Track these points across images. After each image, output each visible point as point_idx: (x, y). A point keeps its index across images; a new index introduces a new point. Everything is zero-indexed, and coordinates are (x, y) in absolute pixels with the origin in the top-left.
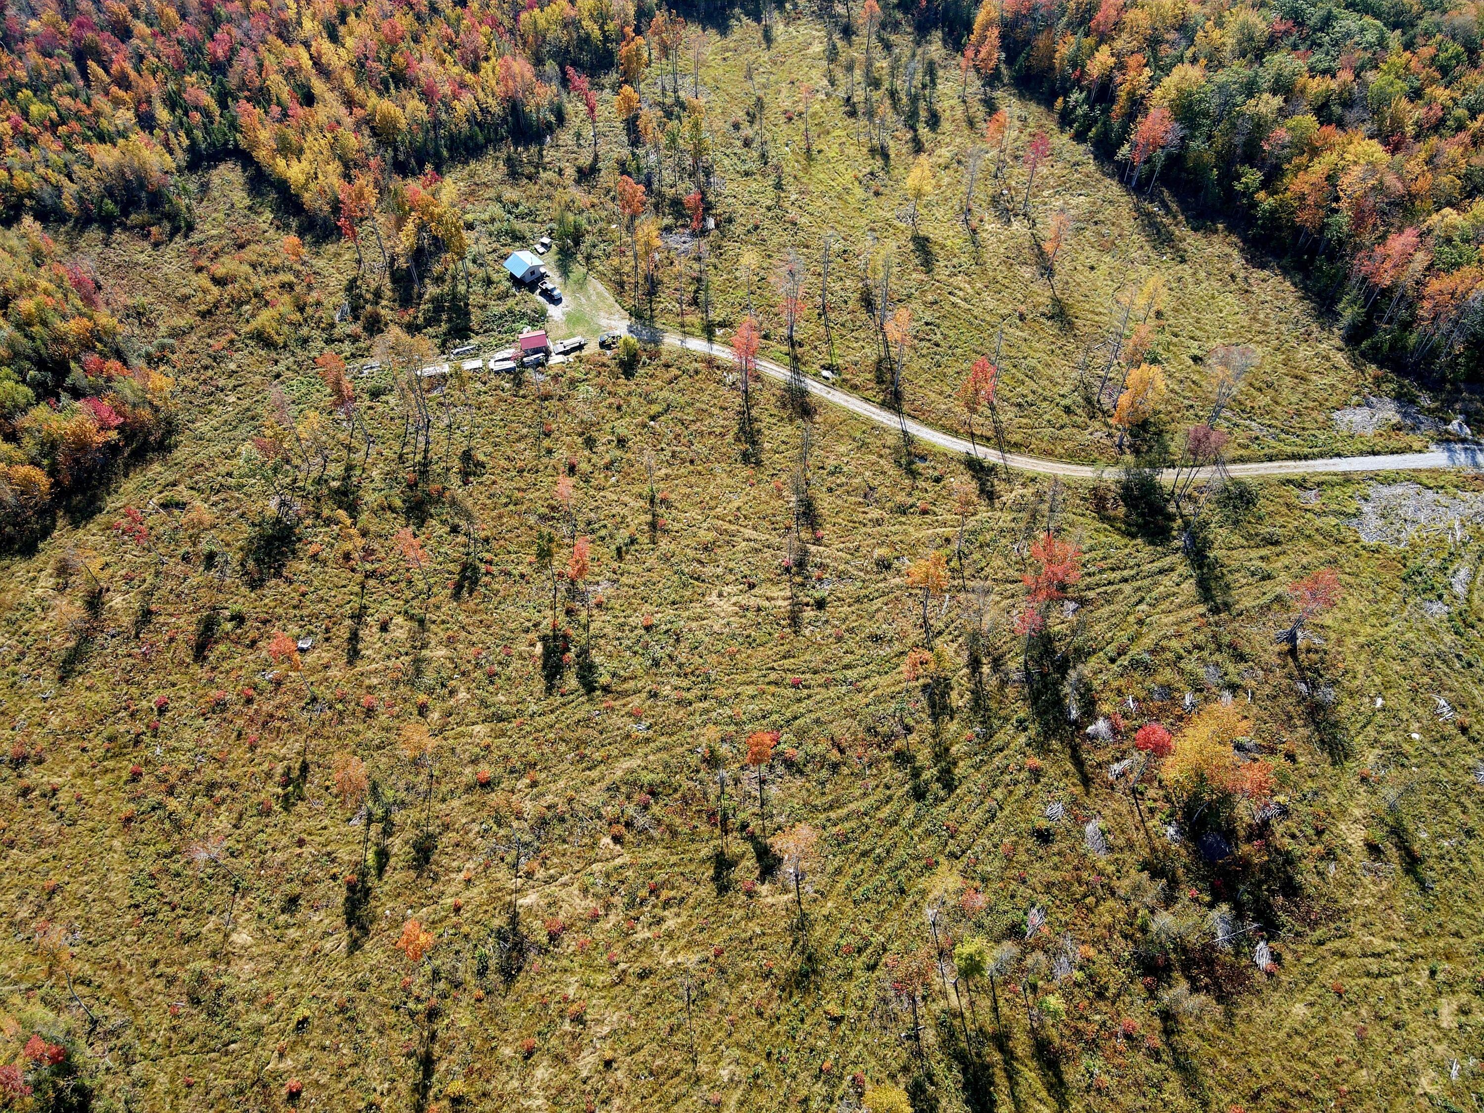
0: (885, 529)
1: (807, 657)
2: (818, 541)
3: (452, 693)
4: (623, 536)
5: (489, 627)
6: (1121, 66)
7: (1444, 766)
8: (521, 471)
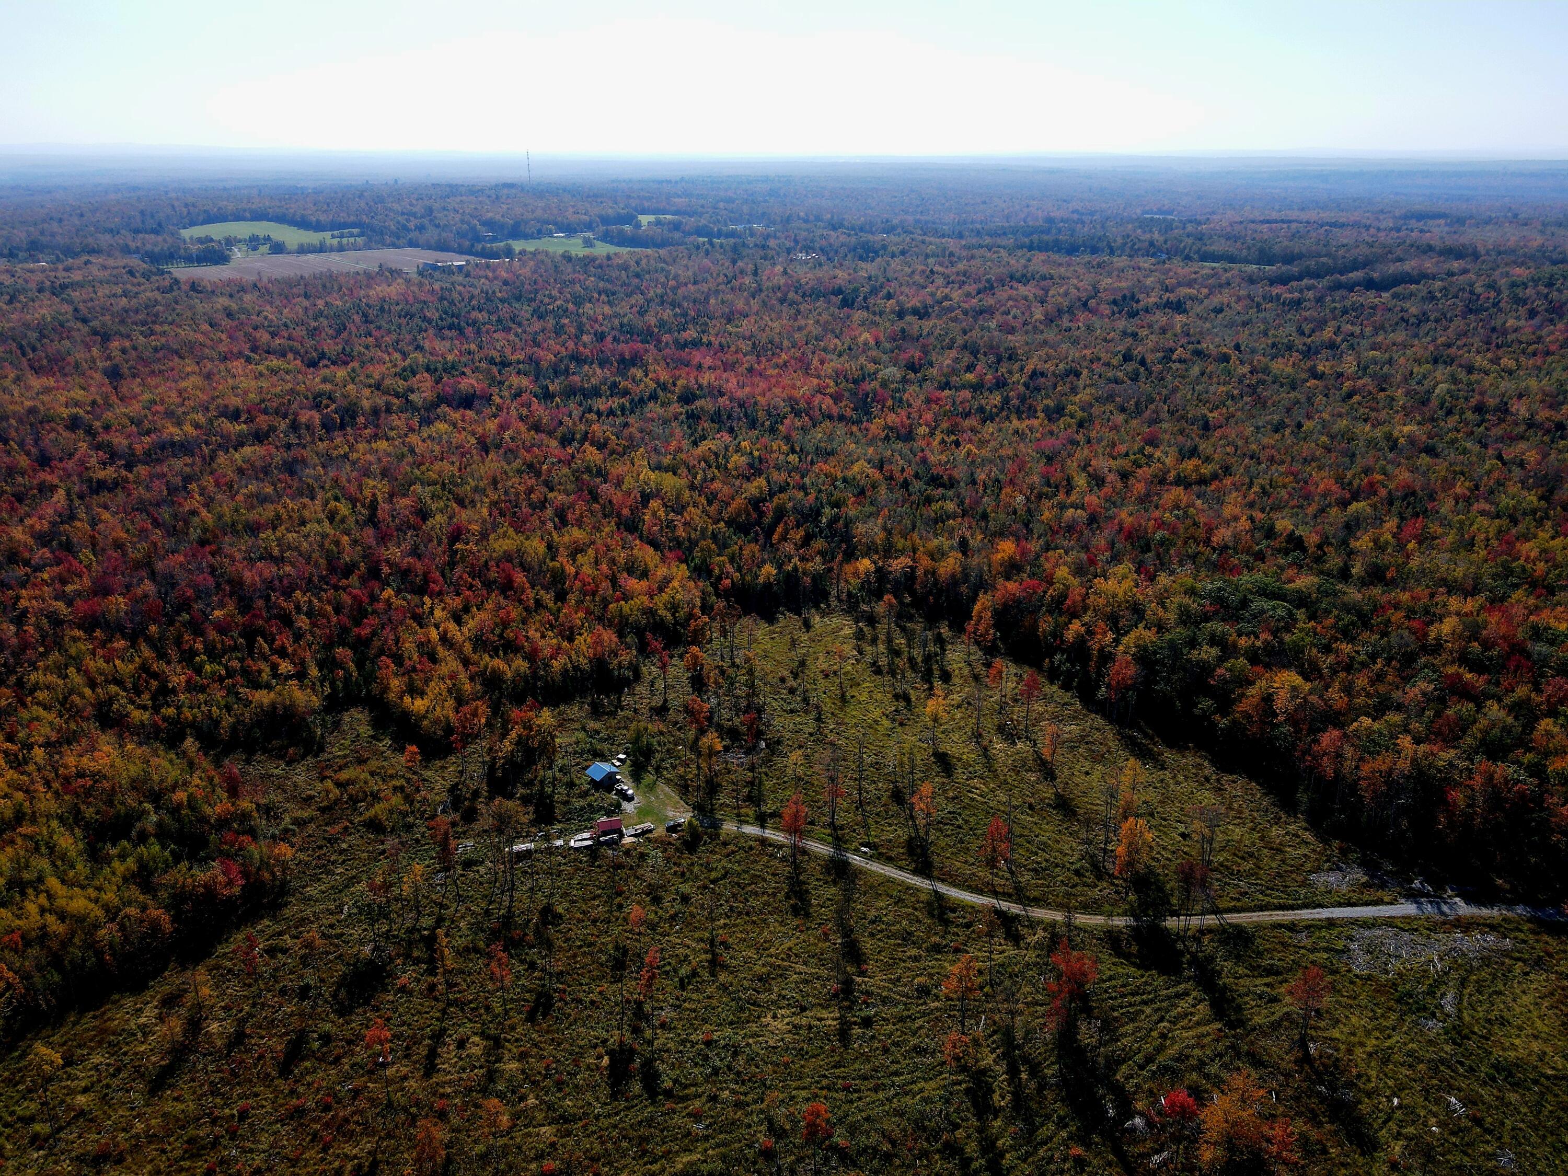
0: (922, 964)
1: (857, 1066)
2: (862, 973)
3: (523, 1098)
4: (684, 971)
5: (559, 1044)
6: (1090, 633)
7: (1465, 1153)
8: (594, 921)
